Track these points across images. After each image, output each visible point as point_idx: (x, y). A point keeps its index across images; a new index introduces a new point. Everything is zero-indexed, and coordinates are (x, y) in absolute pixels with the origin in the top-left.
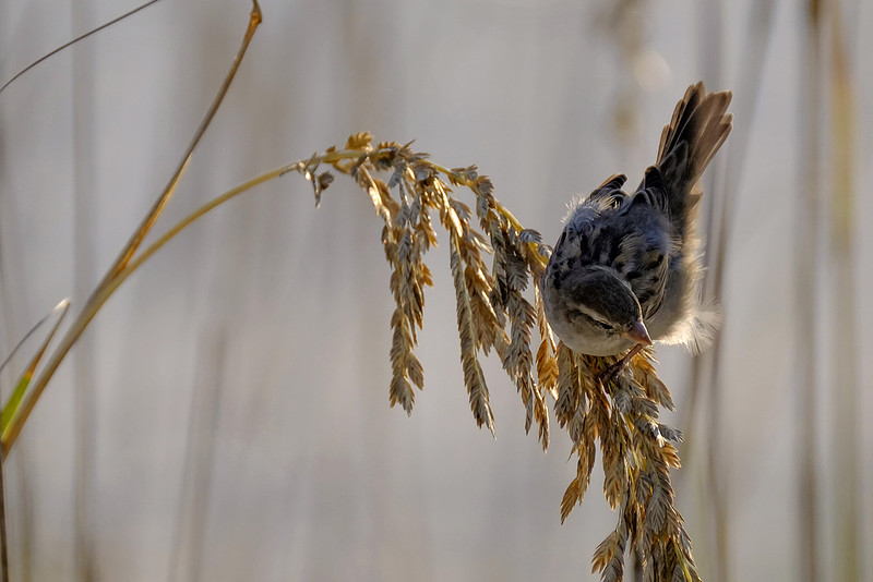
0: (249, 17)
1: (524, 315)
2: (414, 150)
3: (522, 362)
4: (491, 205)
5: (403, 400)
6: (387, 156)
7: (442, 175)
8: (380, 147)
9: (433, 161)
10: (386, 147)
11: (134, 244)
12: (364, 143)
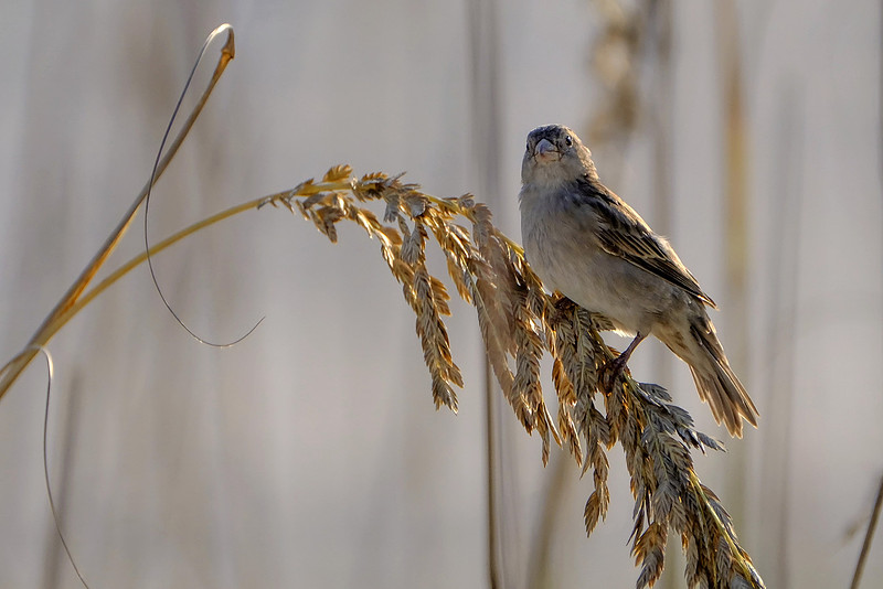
0: (220, 54)
1: (531, 345)
2: (403, 181)
3: (531, 391)
4: (491, 232)
5: (447, 400)
6: (374, 187)
7: (433, 204)
8: (365, 178)
9: (424, 192)
10: (371, 177)
11: (84, 278)
12: (345, 174)
